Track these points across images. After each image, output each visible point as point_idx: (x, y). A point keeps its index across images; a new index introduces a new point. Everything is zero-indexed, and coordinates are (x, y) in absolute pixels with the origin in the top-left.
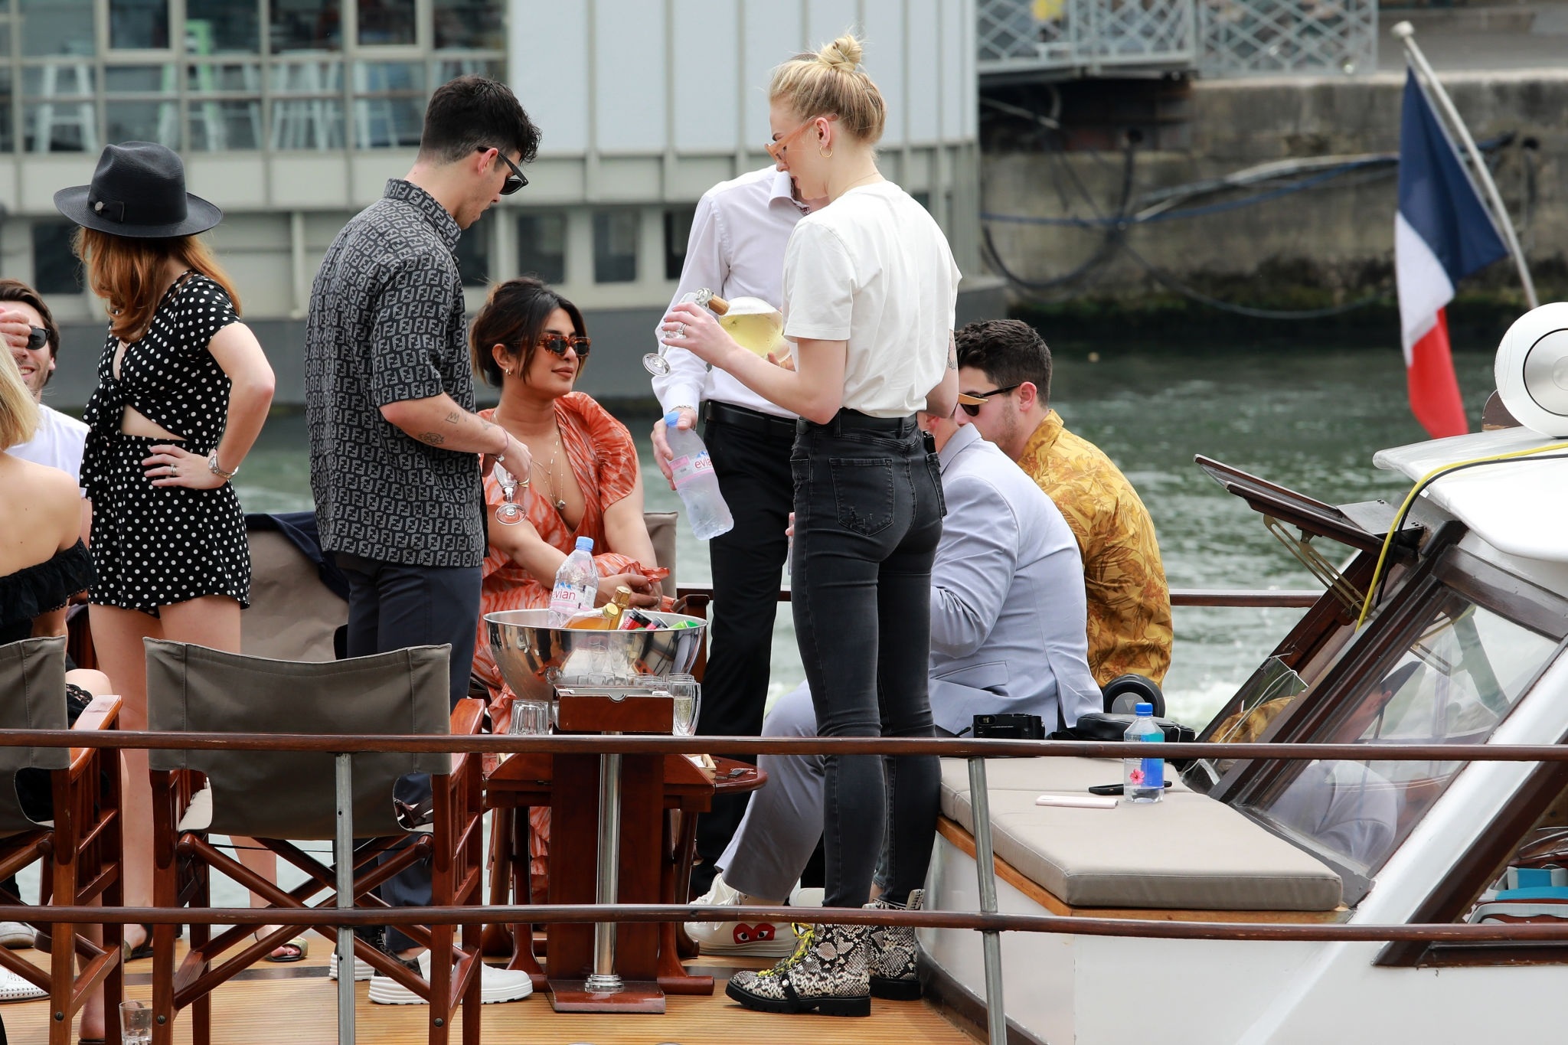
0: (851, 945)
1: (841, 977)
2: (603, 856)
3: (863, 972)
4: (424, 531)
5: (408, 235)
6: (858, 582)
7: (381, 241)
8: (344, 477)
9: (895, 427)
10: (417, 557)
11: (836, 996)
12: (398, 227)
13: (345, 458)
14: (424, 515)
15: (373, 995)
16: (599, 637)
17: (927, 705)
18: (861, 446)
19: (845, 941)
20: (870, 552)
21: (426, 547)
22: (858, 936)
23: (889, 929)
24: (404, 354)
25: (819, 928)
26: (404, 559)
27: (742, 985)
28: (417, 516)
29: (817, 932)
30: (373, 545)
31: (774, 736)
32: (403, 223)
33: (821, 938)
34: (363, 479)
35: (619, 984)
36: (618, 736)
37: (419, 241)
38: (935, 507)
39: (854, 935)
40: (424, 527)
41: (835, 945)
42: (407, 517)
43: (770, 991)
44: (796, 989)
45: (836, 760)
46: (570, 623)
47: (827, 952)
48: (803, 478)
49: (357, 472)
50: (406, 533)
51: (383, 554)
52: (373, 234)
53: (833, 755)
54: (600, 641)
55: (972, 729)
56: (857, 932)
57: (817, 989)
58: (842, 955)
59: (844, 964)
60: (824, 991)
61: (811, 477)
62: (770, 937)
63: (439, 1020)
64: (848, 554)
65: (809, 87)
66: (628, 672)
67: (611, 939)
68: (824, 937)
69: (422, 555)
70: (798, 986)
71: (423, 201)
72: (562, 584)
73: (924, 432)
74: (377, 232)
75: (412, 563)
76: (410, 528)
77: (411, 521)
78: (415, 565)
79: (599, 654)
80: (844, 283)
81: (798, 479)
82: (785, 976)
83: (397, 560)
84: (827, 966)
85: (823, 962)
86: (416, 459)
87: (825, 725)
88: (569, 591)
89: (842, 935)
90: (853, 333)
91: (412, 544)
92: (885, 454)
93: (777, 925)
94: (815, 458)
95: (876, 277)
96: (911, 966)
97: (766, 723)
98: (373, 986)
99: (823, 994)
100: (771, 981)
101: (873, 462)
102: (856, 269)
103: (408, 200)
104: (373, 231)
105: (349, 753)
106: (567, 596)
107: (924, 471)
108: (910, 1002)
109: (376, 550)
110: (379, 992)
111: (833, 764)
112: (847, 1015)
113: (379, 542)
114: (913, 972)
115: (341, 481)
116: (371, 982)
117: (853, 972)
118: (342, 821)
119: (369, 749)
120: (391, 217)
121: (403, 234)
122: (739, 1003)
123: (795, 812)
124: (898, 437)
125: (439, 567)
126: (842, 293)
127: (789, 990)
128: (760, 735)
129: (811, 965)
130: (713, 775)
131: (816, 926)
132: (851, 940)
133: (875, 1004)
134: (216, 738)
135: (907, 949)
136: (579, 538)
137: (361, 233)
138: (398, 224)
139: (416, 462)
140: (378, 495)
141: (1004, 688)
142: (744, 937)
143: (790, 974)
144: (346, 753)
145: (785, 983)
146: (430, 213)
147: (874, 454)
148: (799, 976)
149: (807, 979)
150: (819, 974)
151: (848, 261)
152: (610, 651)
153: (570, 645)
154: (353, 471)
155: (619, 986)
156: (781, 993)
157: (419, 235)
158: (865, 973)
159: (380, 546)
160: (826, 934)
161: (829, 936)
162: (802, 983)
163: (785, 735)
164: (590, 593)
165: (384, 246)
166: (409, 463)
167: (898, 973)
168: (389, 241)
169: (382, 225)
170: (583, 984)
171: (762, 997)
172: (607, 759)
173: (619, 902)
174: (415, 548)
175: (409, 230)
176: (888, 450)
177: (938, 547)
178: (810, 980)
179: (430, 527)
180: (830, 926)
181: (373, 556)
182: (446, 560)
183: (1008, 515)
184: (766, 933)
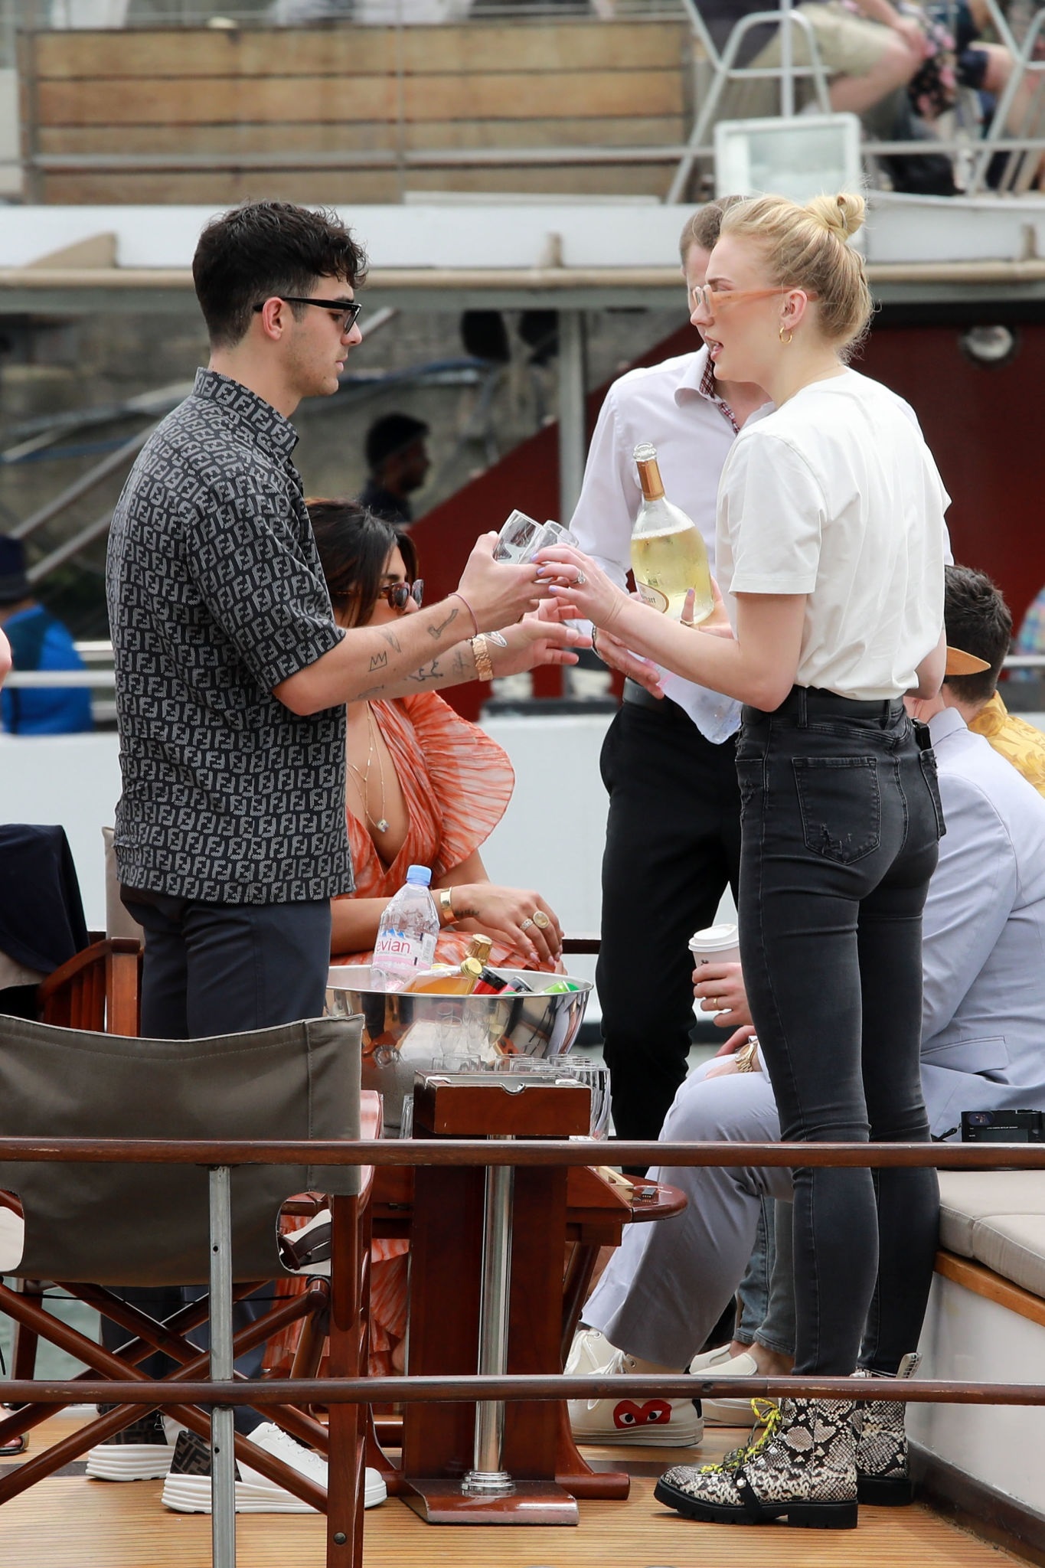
0: (833, 1429)
1: (819, 1475)
2: (488, 1306)
3: (849, 1468)
4: (255, 857)
5: (214, 448)
6: (834, 929)
7: (178, 459)
8: (150, 787)
9: (880, 712)
10: (244, 892)
11: (812, 1501)
12: (200, 439)
13: (149, 761)
14: (256, 835)
15: (169, 1499)
16: (452, 1005)
17: (919, 1097)
18: (836, 740)
19: (824, 1425)
20: (847, 886)
21: (256, 879)
22: (843, 1418)
23: (870, 1407)
24: (273, 612)
25: (787, 1408)
26: (226, 896)
27: (680, 1486)
28: (246, 836)
29: (784, 1412)
30: (183, 878)
31: (685, 1139)
32: (207, 434)
33: (790, 1421)
34: (175, 788)
35: (508, 1484)
36: (510, 1142)
37: (230, 456)
38: (931, 824)
39: (836, 1417)
40: (255, 852)
41: (811, 1431)
42: (231, 837)
43: (719, 1493)
44: (756, 1490)
45: (810, 1175)
46: (413, 985)
47: (800, 1440)
48: (756, 786)
49: (167, 779)
50: (228, 860)
51: (196, 890)
52: (166, 451)
53: (805, 1170)
54: (450, 1010)
55: (960, 1130)
56: (841, 1412)
57: (786, 1491)
58: (821, 1444)
59: (824, 1457)
60: (796, 1494)
61: (767, 785)
62: (665, 1419)
63: (340, 1535)
64: (819, 890)
65: (800, 243)
66: (490, 1054)
67: (497, 1423)
68: (796, 1419)
69: (251, 891)
70: (759, 1486)
71: (236, 399)
72: (392, 931)
73: (913, 720)
74: (171, 448)
75: (237, 901)
76: (234, 852)
77: (236, 843)
78: (241, 905)
79: (451, 1029)
80: (810, 515)
81: (748, 787)
82: (741, 1474)
83: (215, 899)
84: (800, 1459)
85: (793, 1454)
86: (253, 761)
87: (794, 1125)
88: (401, 941)
89: (820, 1416)
90: (819, 584)
91: (237, 875)
92: (866, 751)
93: (673, 1402)
94: (771, 757)
95: (851, 507)
96: (900, 1458)
97: (671, 1121)
98: (169, 1487)
99: (794, 1497)
100: (720, 1480)
101: (851, 761)
102: (825, 496)
103: (215, 399)
104: (167, 447)
105: (228, 1165)
106: (399, 947)
107: (916, 774)
108: (900, 1509)
109: (187, 886)
110: (180, 1495)
111: (807, 1180)
112: (827, 1527)
113: (190, 874)
114: (902, 1466)
115: (146, 792)
116: (166, 1482)
117: (836, 1467)
118: (219, 1260)
119: (258, 1160)
120: (190, 427)
121: (206, 447)
122: (675, 1511)
123: (713, 1244)
124: (883, 727)
125: (276, 903)
126: (808, 529)
127: (746, 1492)
128: (657, 1139)
129: (778, 1458)
130: (630, 1196)
131: (783, 1403)
132: (833, 1424)
133: (863, 1512)
134: (44, 1145)
135: (895, 1435)
136: (412, 867)
137: (152, 452)
138: (200, 435)
139: (253, 764)
140: (194, 809)
141: (1003, 1074)
142: (628, 1418)
143: (747, 1470)
144: (223, 1165)
145: (741, 1483)
146: (246, 415)
147: (852, 751)
148: (760, 1473)
149: (772, 1476)
150: (788, 1470)
151: (812, 483)
152: (467, 1024)
153: (411, 1013)
154: (161, 777)
155: (509, 1488)
156: (735, 1497)
157: (229, 448)
158: (852, 1469)
159: (192, 880)
160: (799, 1414)
161: (802, 1418)
162: (765, 1482)
163: (704, 1139)
164: (429, 943)
165: (182, 467)
166: (244, 764)
167: (882, 1468)
168: (187, 459)
169: (179, 438)
170: (460, 1483)
171: (708, 1502)
172: (495, 1174)
173: (509, 1372)
174: (241, 880)
175: (215, 442)
176: (871, 746)
177: (932, 880)
178: (776, 1478)
179: (263, 851)
180: (802, 1402)
181: (184, 894)
182: (284, 894)
183: (1000, 832)
184: (658, 1413)
